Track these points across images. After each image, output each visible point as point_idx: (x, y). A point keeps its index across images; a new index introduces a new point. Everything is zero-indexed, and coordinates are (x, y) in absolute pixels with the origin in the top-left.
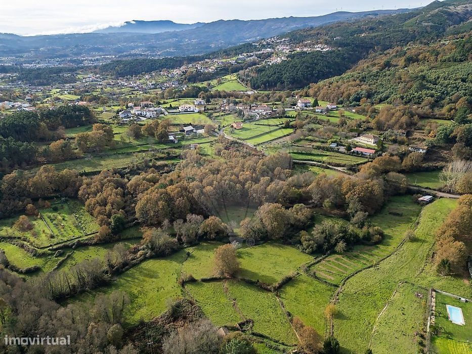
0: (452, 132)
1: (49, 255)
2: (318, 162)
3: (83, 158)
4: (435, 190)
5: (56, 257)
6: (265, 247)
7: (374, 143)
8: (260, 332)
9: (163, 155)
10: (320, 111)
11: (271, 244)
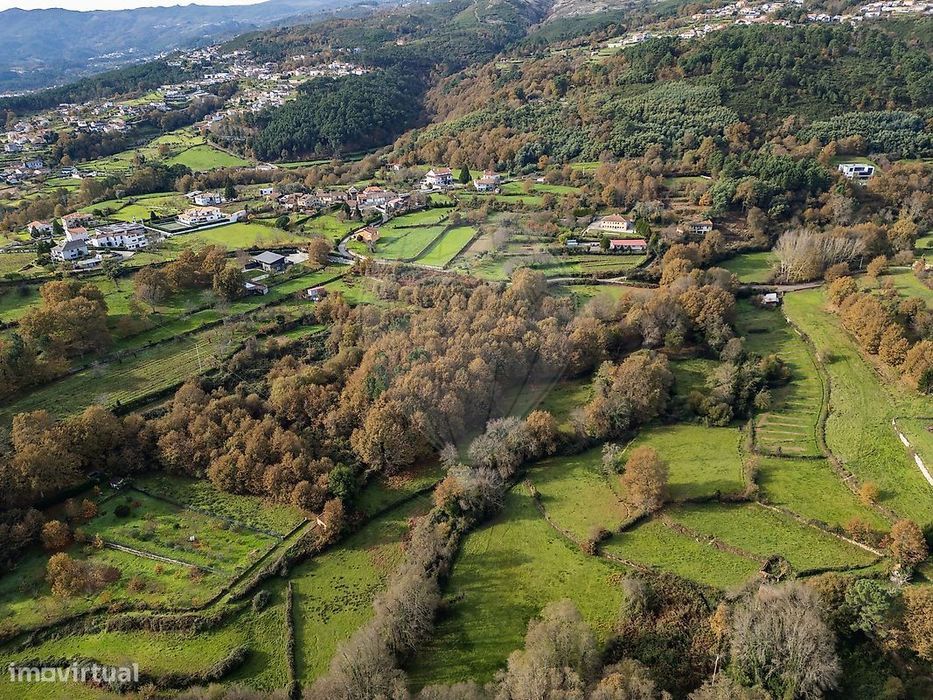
0: (734, 193)
1: (238, 613)
2: (573, 276)
3: (67, 375)
4: (764, 284)
5: (261, 611)
6: (645, 439)
7: (628, 229)
8: (809, 568)
9: (269, 326)
10: (485, 187)
11: (648, 431)
